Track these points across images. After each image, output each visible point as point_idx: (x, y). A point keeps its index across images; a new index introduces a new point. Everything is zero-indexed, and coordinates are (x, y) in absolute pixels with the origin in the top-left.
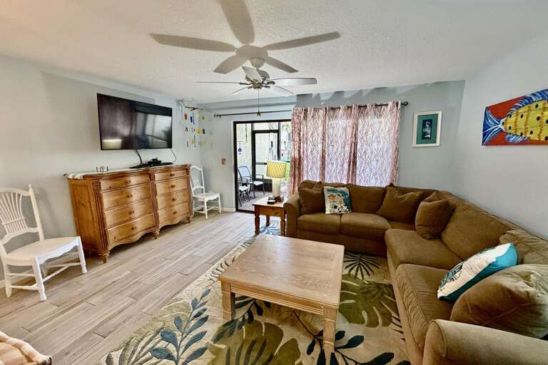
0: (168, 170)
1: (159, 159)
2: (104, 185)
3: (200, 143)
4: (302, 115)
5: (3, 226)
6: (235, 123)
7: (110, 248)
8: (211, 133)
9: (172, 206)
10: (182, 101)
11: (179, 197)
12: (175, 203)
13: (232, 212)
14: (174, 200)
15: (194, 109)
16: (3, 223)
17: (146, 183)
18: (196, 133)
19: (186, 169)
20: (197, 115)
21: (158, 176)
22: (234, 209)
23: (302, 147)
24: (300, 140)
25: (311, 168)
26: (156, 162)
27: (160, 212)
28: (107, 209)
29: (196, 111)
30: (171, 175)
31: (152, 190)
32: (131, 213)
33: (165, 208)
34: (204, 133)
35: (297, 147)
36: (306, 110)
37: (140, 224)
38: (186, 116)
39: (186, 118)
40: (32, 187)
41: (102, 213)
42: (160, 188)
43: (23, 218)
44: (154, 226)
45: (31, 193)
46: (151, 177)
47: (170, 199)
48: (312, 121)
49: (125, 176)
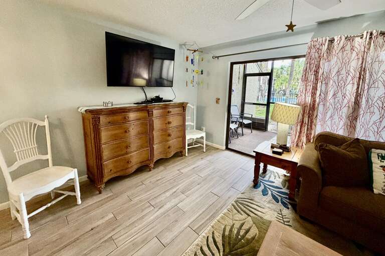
0: (165, 107)
1: (161, 97)
2: (103, 119)
3: (198, 84)
4: (325, 48)
5: (15, 154)
6: (232, 64)
7: (105, 180)
8: (208, 74)
9: (168, 141)
10: (185, 45)
11: (174, 133)
12: (170, 138)
13: (223, 150)
14: (169, 135)
15: (195, 51)
16: (15, 151)
17: (144, 118)
18: (194, 74)
19: (183, 106)
20: (197, 56)
21: (156, 112)
22: (224, 147)
23: (319, 89)
24: (317, 80)
25: (331, 117)
26: (158, 99)
27: (155, 147)
28: (105, 143)
29: (197, 52)
30: (169, 112)
31: (150, 125)
32: (127, 147)
33: (159, 143)
34: (202, 74)
35: (310, 88)
36: (332, 41)
37: (135, 157)
38: (187, 58)
39: (187, 60)
40: (48, 117)
41: (100, 147)
42: (157, 124)
43: (36, 145)
44: (148, 160)
45: (46, 123)
46: (150, 113)
47: (166, 134)
48: (340, 54)
49: (127, 112)
